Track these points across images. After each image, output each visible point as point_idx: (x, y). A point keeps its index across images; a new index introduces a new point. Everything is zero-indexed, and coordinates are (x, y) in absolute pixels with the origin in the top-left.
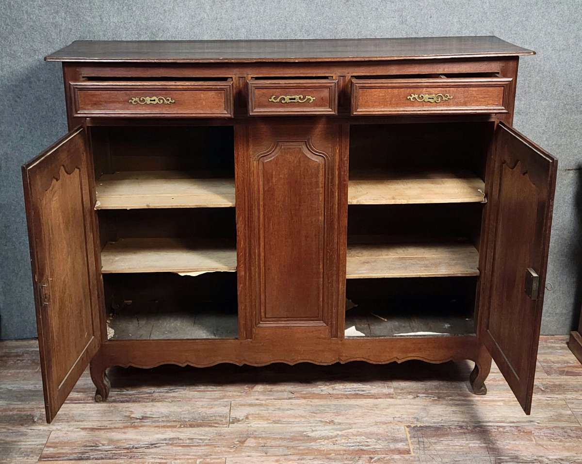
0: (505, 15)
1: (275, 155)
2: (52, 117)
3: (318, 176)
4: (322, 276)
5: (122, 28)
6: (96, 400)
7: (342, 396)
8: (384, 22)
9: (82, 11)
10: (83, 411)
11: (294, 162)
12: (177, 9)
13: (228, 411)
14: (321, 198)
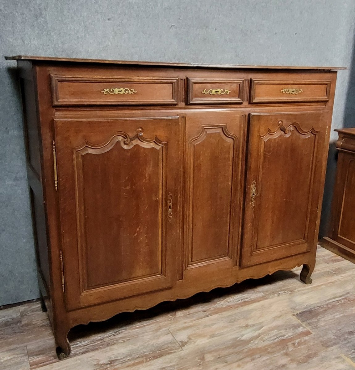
1: (202, 139)
3: (229, 153)
4: (229, 224)
5: (41, 50)
6: (60, 358)
7: (238, 305)
11: (215, 143)
12: (87, 36)
13: (172, 337)
14: (231, 168)
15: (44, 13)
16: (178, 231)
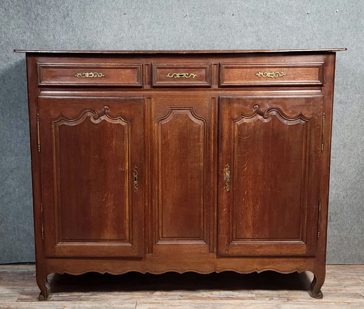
0: (328, 35)
1: (169, 119)
2: (18, 104)
3: (199, 134)
4: (202, 207)
5: (68, 43)
6: (40, 300)
7: (218, 298)
8: (246, 40)
9: (42, 32)
10: (30, 306)
11: (183, 124)
12: (105, 30)
13: (135, 306)
14: (202, 150)
15: (70, 13)
16: (147, 204)
